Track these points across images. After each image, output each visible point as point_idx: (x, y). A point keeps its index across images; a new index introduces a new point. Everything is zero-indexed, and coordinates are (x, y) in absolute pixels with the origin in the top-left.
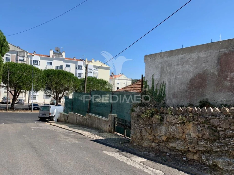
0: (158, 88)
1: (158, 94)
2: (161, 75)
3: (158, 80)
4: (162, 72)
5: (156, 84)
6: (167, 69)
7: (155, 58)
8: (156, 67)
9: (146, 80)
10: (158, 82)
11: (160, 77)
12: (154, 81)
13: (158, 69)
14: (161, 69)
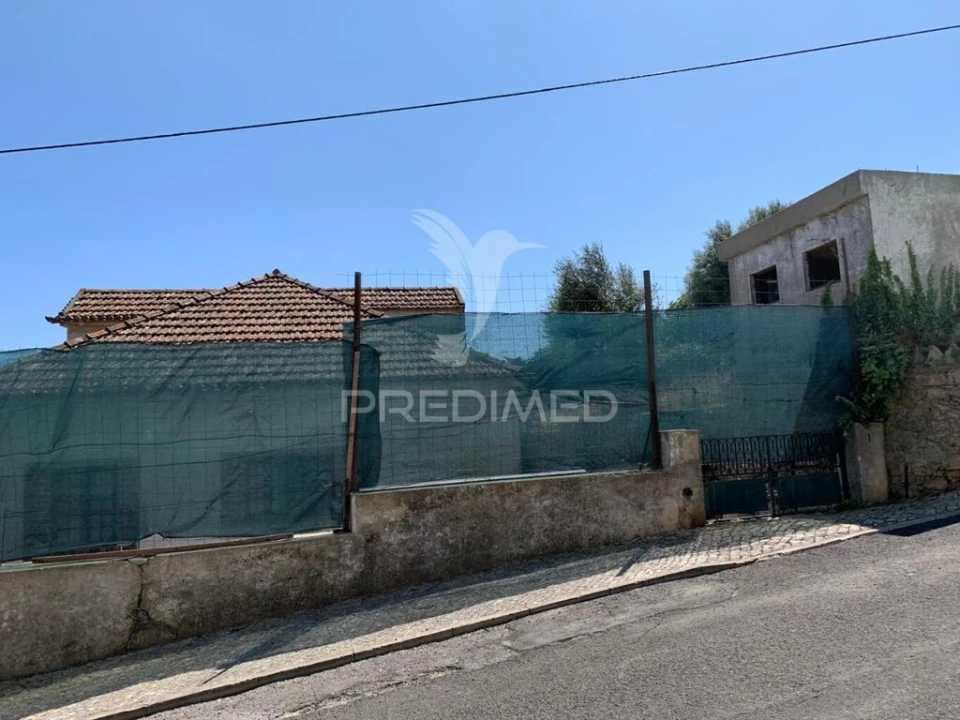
0: (937, 285)
1: (938, 303)
2: (939, 245)
3: (930, 261)
4: (939, 236)
5: (927, 271)
6: (953, 228)
7: (908, 186)
8: (917, 218)
9: (884, 258)
10: (932, 266)
11: (937, 250)
12: (918, 263)
13: (924, 224)
14: (934, 224)
